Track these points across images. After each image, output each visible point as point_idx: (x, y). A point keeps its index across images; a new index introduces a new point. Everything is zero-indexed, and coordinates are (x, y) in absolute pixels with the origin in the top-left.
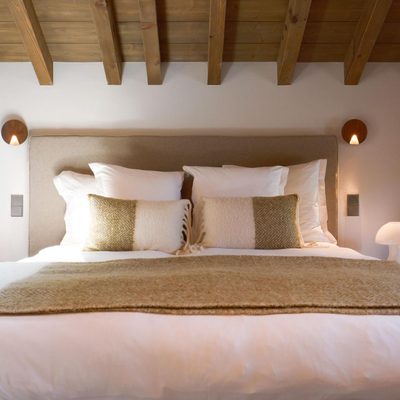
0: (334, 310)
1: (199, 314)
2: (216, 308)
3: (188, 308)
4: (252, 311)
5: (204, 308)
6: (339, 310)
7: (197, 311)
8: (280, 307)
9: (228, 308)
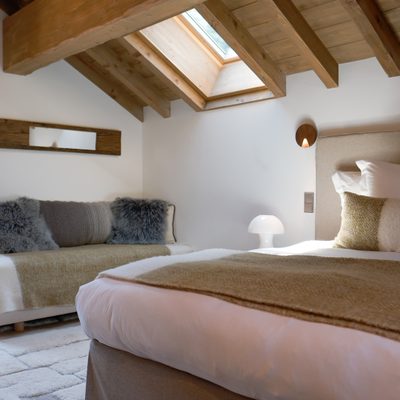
0: (381, 331)
1: (258, 309)
2: (273, 306)
3: (251, 302)
4: (300, 315)
5: (263, 304)
6: (386, 333)
7: (256, 306)
8: (328, 317)
9: (281, 307)
